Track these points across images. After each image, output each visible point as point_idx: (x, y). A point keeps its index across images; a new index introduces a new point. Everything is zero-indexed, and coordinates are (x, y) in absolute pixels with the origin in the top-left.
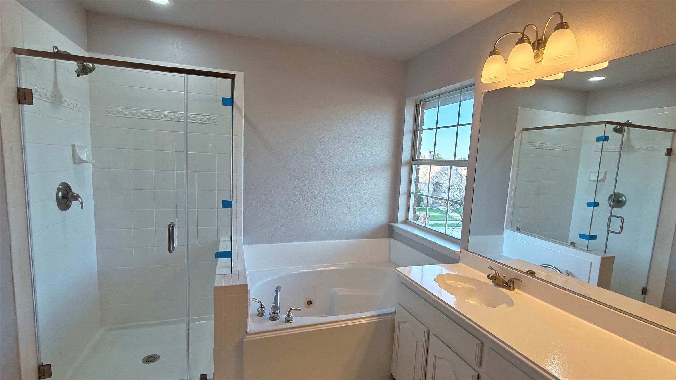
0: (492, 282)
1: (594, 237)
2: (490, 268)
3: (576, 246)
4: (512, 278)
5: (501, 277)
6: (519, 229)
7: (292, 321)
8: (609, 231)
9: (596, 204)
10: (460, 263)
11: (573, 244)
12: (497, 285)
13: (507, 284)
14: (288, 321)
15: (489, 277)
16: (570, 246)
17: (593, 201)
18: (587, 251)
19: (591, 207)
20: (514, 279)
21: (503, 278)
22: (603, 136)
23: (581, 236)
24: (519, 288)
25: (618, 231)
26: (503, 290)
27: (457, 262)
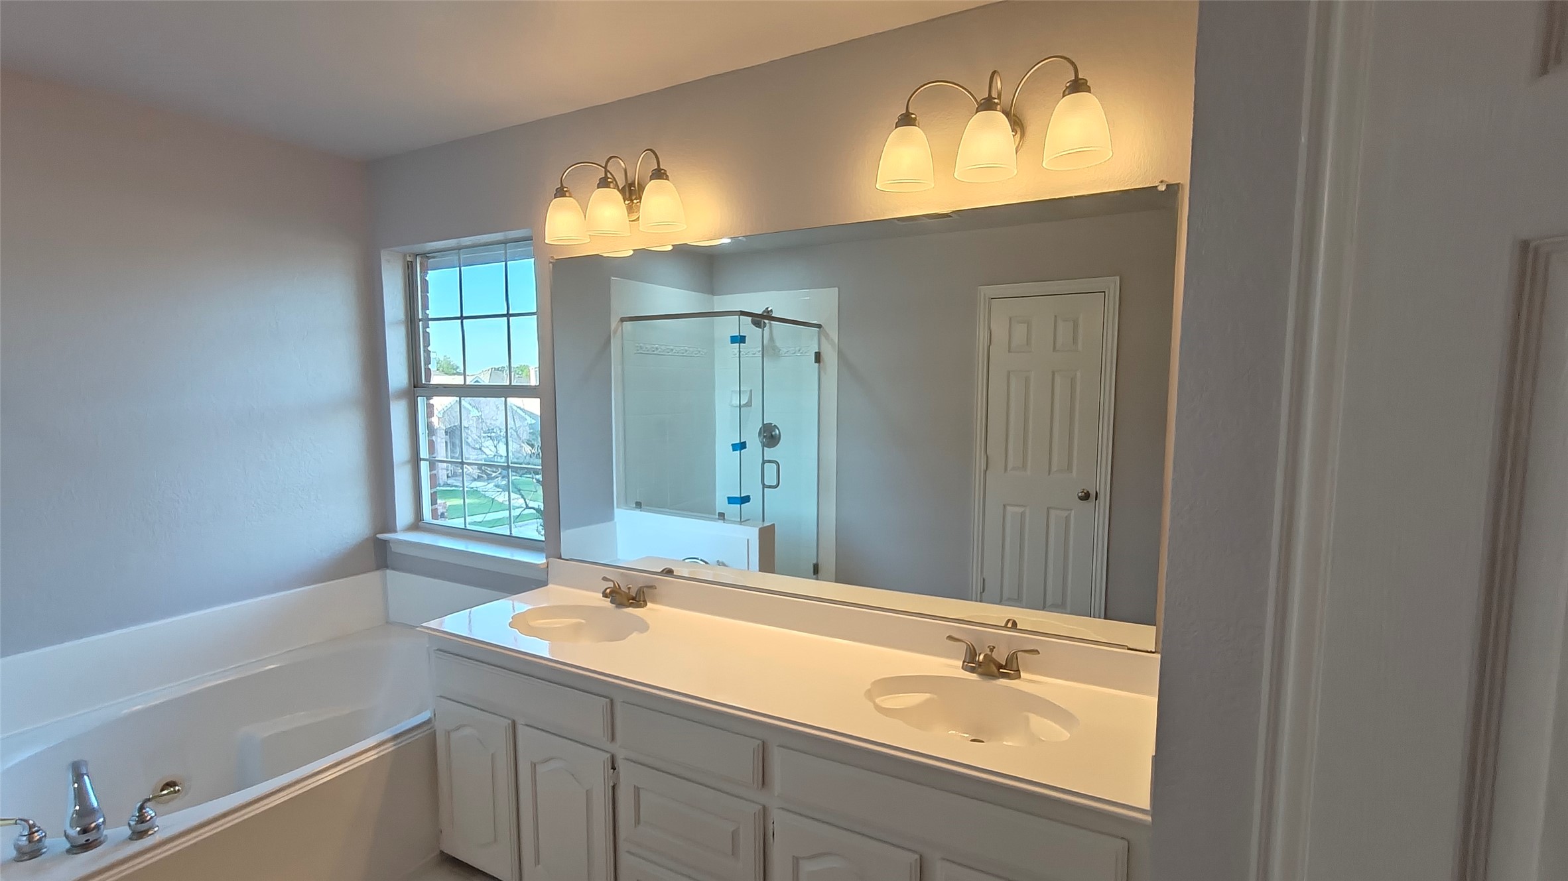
0: (611, 602)
1: (746, 499)
2: (605, 579)
3: (726, 517)
4: (641, 587)
5: (624, 589)
6: (639, 505)
7: (156, 829)
8: (764, 486)
9: (742, 446)
10: (550, 586)
11: (722, 516)
12: (620, 605)
13: (633, 599)
14: (138, 835)
15: (605, 595)
16: (718, 519)
17: (738, 442)
18: (741, 523)
19: (737, 450)
20: (645, 587)
21: (627, 591)
22: (738, 334)
23: (731, 500)
24: (653, 601)
25: (775, 484)
26: (630, 610)
27: (544, 583)
